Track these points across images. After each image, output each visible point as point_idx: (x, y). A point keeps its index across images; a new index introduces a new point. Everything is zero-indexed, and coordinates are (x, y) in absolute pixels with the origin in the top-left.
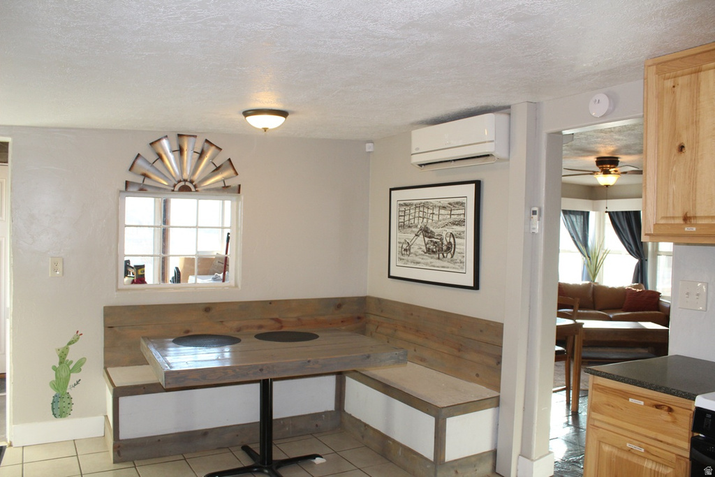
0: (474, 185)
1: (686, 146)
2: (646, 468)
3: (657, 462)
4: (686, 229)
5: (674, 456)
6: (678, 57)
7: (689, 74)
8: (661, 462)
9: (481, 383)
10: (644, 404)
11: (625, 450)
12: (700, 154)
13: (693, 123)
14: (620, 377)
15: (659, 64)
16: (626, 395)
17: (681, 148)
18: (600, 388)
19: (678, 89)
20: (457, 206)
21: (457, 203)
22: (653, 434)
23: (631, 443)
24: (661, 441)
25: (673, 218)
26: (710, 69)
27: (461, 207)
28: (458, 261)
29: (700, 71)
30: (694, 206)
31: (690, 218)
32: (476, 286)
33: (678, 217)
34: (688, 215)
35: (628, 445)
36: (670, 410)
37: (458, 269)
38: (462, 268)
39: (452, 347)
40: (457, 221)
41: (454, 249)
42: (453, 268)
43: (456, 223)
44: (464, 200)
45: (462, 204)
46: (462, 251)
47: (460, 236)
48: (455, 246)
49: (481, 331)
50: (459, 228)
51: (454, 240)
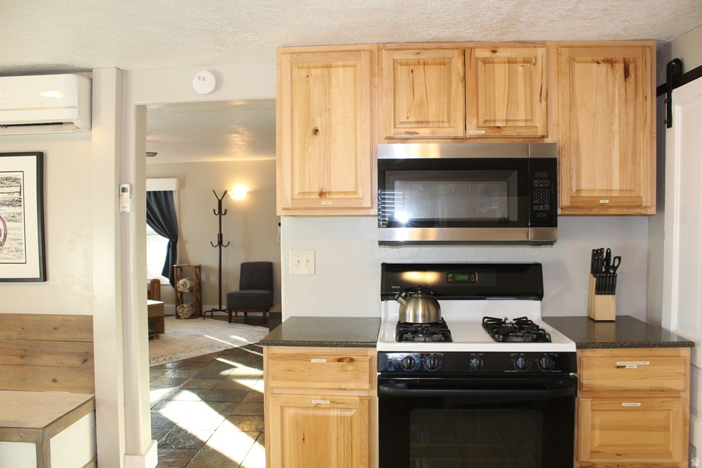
0: (35, 157)
1: (320, 130)
2: (333, 417)
3: (341, 409)
4: (323, 203)
5: (357, 398)
6: (310, 51)
7: (320, 67)
8: (347, 407)
9: (63, 388)
10: (327, 361)
11: (312, 408)
12: (332, 138)
13: (325, 111)
14: (300, 341)
15: (293, 53)
16: (307, 358)
17: (316, 131)
18: (279, 357)
19: (311, 79)
20: (7, 182)
21: (7, 179)
22: (336, 385)
23: (316, 399)
24: (345, 389)
25: (310, 193)
26: (339, 67)
27: (13, 184)
28: (14, 249)
29: (329, 67)
30: (329, 183)
31: (325, 193)
32: (44, 277)
33: (315, 193)
34: (324, 191)
35: (313, 402)
36: (352, 360)
37: (12, 259)
38: (19, 257)
39: (9, 355)
40: (8, 201)
41: (5, 236)
42: (5, 258)
43: (7, 203)
44: (19, 175)
45: (15, 180)
46: (17, 237)
47: (13, 218)
48: (6, 230)
49: (55, 329)
50: (11, 210)
51: (4, 224)
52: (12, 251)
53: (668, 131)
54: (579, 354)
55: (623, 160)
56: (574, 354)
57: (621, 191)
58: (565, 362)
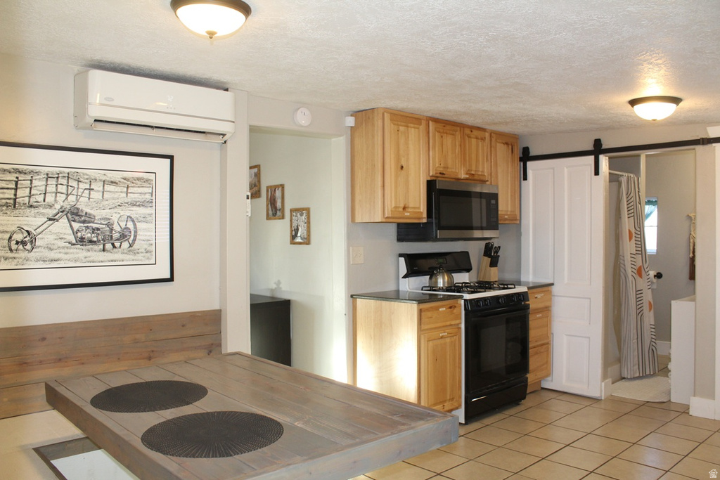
0: (168, 160)
1: (404, 166)
2: (448, 342)
4: (406, 214)
5: (457, 329)
7: (404, 126)
10: (446, 309)
11: (440, 339)
12: (409, 172)
13: (406, 155)
15: (392, 114)
16: (437, 308)
17: (402, 167)
18: (426, 310)
19: (400, 133)
20: (139, 182)
21: (139, 179)
22: (449, 323)
24: (452, 325)
26: (412, 128)
27: (145, 184)
28: (143, 250)
29: (408, 127)
30: (408, 202)
31: (406, 208)
32: (172, 277)
33: (400, 207)
34: (406, 206)
35: (440, 335)
36: (455, 307)
37: (141, 260)
38: (148, 258)
39: (136, 359)
40: (139, 201)
41: (135, 236)
42: (133, 260)
43: (138, 204)
44: (150, 176)
45: (147, 180)
46: (149, 238)
47: (145, 219)
48: (136, 232)
49: (183, 326)
50: (142, 211)
51: (135, 225)
52: (142, 253)
53: (524, 183)
54: (530, 292)
55: (511, 196)
56: (527, 292)
57: (511, 211)
58: (523, 296)
